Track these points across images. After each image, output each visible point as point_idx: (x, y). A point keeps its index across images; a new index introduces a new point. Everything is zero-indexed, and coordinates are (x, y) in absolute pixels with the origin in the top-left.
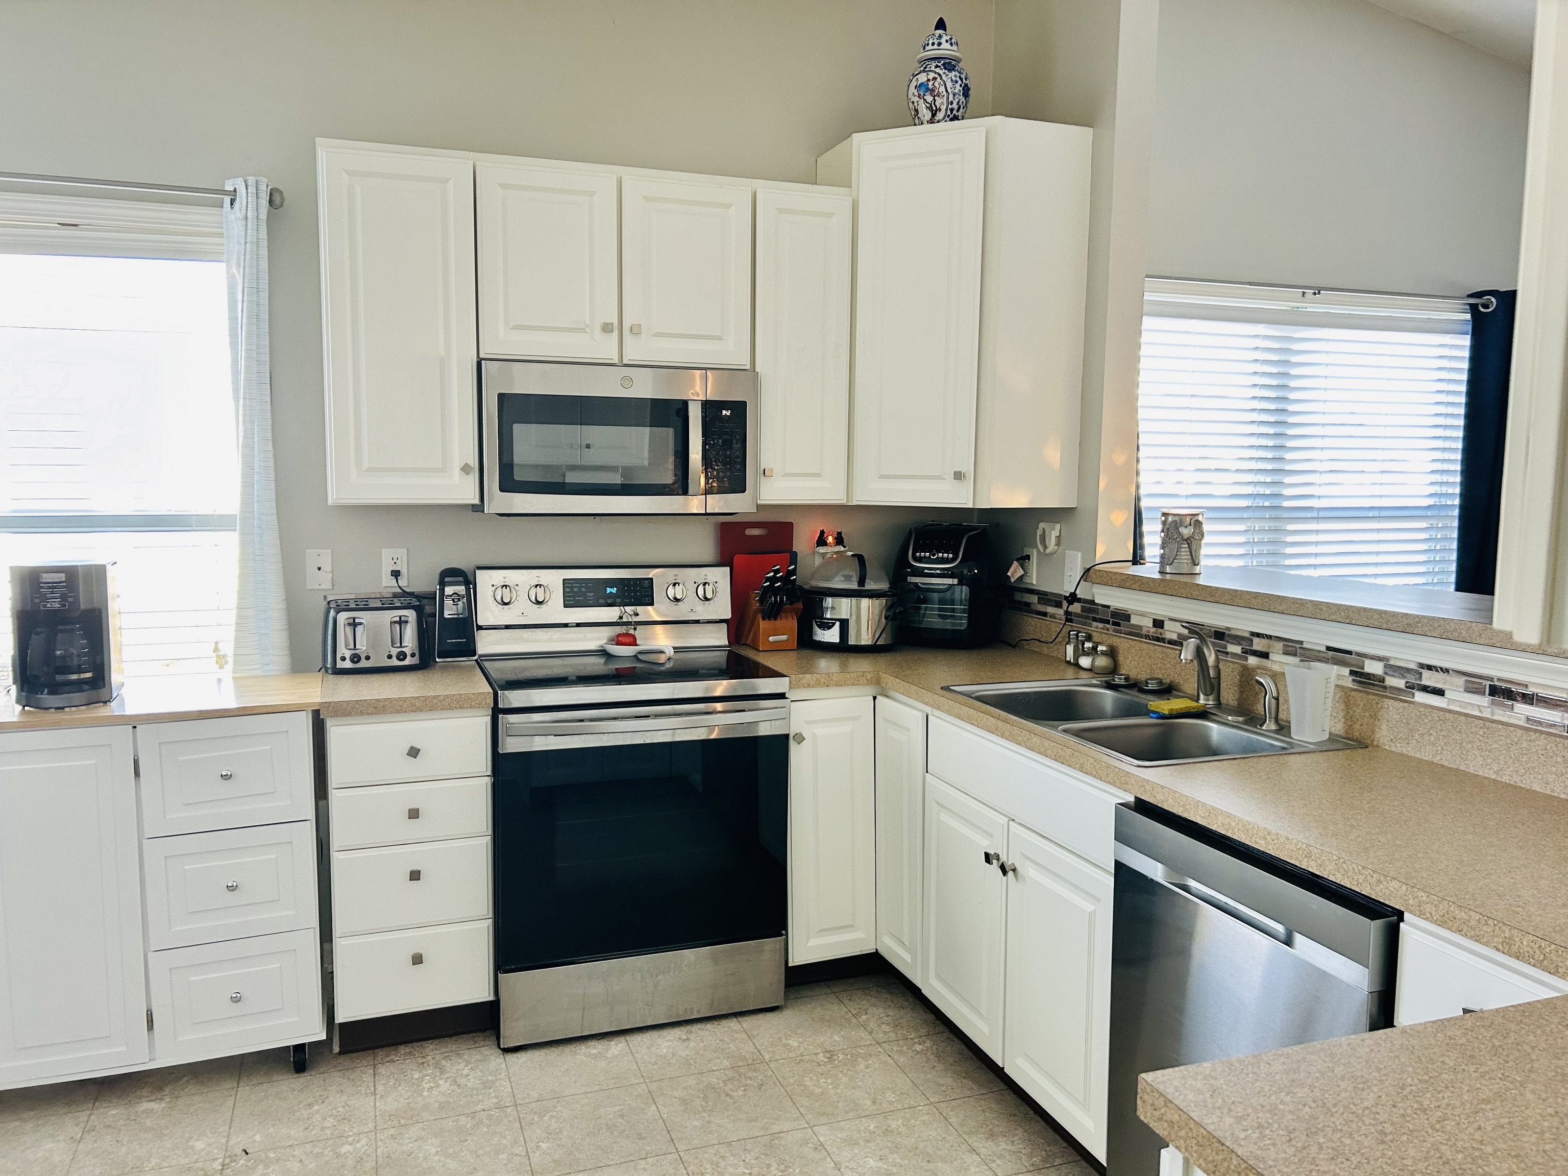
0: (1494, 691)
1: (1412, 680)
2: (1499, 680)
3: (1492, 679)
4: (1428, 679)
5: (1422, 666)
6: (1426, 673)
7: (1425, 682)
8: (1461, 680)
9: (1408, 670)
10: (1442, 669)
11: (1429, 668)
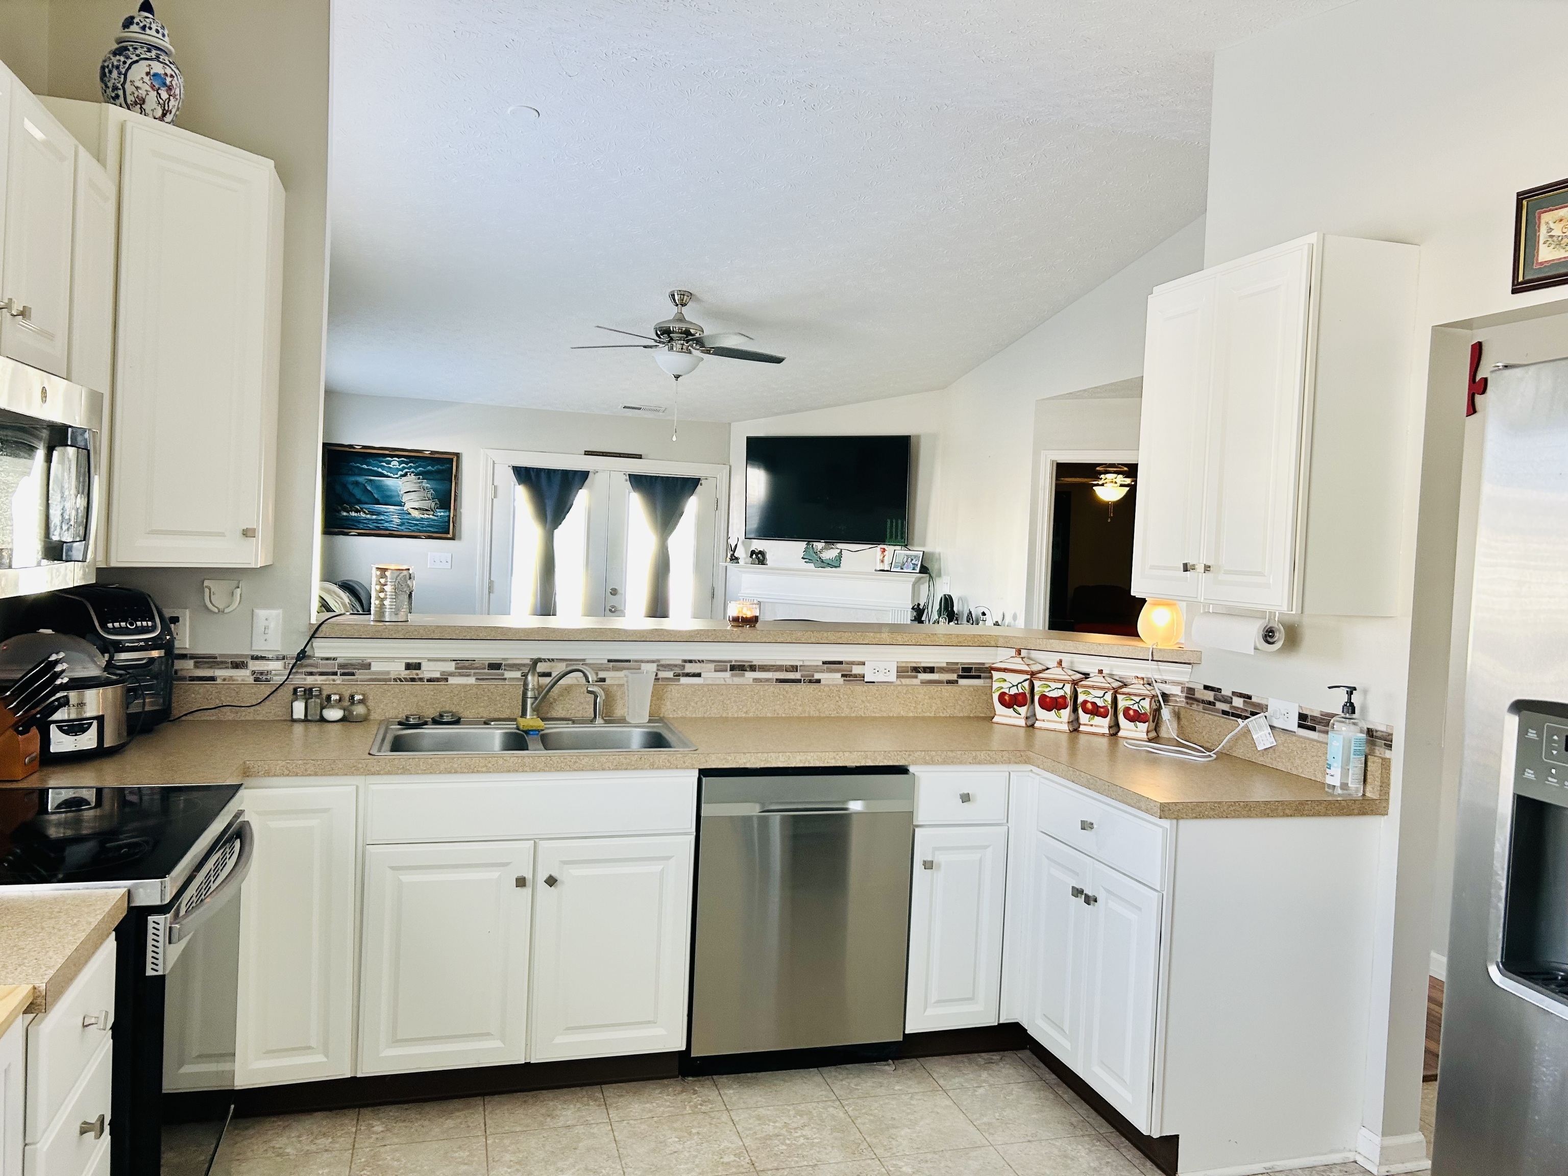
0: (733, 668)
1: (679, 671)
2: (736, 661)
3: (731, 661)
4: (689, 668)
5: (685, 661)
6: (688, 665)
7: (687, 670)
8: (712, 666)
9: (676, 666)
10: (699, 661)
11: (690, 661)
